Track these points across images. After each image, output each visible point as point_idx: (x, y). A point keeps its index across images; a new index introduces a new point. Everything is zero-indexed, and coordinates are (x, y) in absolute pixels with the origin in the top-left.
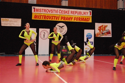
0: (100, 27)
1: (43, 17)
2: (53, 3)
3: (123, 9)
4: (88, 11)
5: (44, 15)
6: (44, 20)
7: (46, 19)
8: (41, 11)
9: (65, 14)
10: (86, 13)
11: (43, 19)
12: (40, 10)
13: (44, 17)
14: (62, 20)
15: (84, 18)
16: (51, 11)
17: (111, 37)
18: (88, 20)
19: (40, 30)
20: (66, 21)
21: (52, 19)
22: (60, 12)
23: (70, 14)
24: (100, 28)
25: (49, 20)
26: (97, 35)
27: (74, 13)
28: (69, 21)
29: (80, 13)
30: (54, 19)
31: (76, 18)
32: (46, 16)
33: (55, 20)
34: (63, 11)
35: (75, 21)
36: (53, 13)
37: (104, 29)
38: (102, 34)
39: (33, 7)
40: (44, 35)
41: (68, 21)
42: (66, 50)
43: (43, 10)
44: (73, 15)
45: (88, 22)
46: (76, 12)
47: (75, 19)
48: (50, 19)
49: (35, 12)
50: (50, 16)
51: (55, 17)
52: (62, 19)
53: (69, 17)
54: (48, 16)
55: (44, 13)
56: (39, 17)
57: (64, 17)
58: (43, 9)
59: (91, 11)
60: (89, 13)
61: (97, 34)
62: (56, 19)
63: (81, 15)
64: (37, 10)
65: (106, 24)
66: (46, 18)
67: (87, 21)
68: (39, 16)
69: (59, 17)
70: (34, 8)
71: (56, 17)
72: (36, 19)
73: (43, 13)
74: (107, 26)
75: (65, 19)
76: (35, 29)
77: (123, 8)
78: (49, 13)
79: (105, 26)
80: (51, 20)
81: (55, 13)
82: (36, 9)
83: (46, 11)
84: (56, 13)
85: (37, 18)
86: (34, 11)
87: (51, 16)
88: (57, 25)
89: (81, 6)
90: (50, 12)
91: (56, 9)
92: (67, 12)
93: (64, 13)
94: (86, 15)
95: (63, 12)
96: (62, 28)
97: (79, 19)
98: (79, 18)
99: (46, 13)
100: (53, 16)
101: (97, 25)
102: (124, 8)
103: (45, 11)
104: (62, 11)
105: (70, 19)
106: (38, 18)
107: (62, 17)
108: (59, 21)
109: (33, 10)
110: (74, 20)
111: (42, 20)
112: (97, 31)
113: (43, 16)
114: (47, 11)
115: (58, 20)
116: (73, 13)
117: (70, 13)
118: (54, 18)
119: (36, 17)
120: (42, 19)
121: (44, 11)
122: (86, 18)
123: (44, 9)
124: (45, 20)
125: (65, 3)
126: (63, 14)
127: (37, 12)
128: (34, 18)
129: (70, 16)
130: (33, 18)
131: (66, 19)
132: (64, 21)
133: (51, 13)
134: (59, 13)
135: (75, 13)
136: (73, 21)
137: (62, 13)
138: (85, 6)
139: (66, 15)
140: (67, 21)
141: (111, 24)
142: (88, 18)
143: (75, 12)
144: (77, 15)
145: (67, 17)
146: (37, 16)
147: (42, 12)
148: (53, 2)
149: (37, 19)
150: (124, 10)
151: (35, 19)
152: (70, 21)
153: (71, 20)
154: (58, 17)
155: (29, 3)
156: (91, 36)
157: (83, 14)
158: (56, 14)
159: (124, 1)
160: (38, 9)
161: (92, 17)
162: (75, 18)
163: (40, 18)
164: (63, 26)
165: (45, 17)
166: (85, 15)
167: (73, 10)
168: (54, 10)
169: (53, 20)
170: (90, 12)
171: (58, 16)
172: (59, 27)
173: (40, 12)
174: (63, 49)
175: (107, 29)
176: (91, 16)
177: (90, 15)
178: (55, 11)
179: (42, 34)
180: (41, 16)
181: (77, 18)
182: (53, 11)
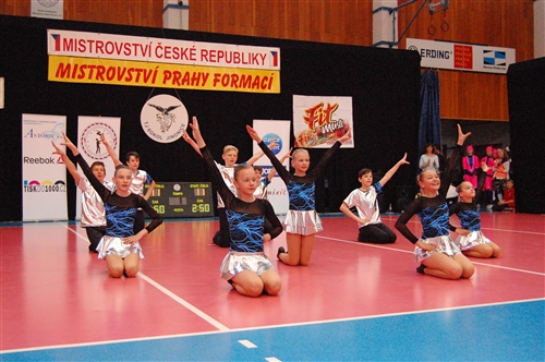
0: (312, 111)
1: (92, 71)
2: (131, 19)
3: (391, 44)
4: (267, 51)
5: (97, 63)
6: (97, 82)
7: (103, 79)
8: (82, 49)
9: (179, 61)
10: (259, 58)
11: (93, 81)
12: (78, 46)
13: (95, 71)
14: (169, 84)
15: (250, 77)
16: (123, 49)
17: (352, 146)
18: (266, 83)
19: (84, 122)
20: (182, 87)
21: (127, 80)
22: (160, 52)
23: (198, 62)
24: (312, 115)
25: (115, 82)
26: (301, 141)
27: (213, 58)
28: (195, 87)
29: (236, 57)
30: (137, 80)
31: (220, 78)
32: (104, 68)
33: (141, 83)
34: (171, 50)
35: (219, 87)
36: (132, 57)
37: (327, 118)
38: (320, 135)
39: (50, 32)
40: (98, 143)
41: (190, 87)
42: (184, 200)
43: (94, 45)
44: (209, 63)
45: (267, 91)
46: (221, 54)
47: (216, 81)
48: (120, 78)
49: (62, 52)
50: (119, 68)
51: (141, 70)
52: (169, 78)
53: (195, 74)
54: (110, 69)
55: (96, 55)
56: (78, 72)
57: (175, 73)
58: (91, 42)
59: (277, 50)
60: (270, 59)
61: (300, 136)
62: (146, 80)
63: (241, 65)
64: (69, 45)
65: (333, 100)
66: (104, 76)
67: (263, 88)
68: (76, 66)
69: (156, 72)
70: (56, 37)
71: (145, 71)
72: (65, 80)
73: (94, 54)
74: (336, 107)
75: (180, 81)
76: (62, 120)
77: (391, 41)
78: (115, 55)
79: (329, 108)
80: (123, 82)
81: (140, 57)
82: (65, 40)
83: (103, 49)
84: (144, 55)
85: (68, 77)
86: (58, 48)
87: (125, 69)
88: (149, 102)
89: (238, 31)
90: (122, 52)
91: (143, 41)
92: (188, 53)
93: (176, 56)
94: (260, 66)
95: (172, 53)
96: (166, 113)
97: (231, 79)
98: (234, 75)
99: (106, 56)
100: (132, 69)
101: (301, 104)
102: (397, 40)
103: (100, 48)
104: (168, 50)
105: (198, 79)
106: (73, 77)
107: (166, 72)
109: (51, 42)
110: (215, 85)
111: (90, 81)
112: (301, 127)
113: (92, 67)
114: (110, 48)
115: (153, 82)
116: (208, 57)
117: (198, 56)
118: (134, 74)
119: (63, 69)
120: (90, 77)
121: (97, 47)
122: (258, 78)
123: (97, 42)
124: (100, 82)
125: (176, 19)
126: (172, 61)
127: (70, 53)
128: (57, 76)
129: (198, 70)
130: (52, 77)
131: (184, 81)
132: (176, 86)
133: (122, 56)
134: (154, 58)
135: (219, 57)
136: (209, 86)
137: (168, 55)
138: (252, 33)
139: (183, 66)
140: (185, 87)
141: (350, 99)
142: (266, 78)
143: (216, 54)
144: (223, 67)
145: (187, 74)
146: (69, 66)
147: (87, 54)
148: (130, 14)
149: (70, 80)
150: (395, 47)
151: (59, 79)
152: (200, 88)
153: (203, 85)
154: (151, 71)
155: (32, 15)
156: (280, 144)
157: (246, 60)
158: (144, 59)
159: (396, 14)
160: (71, 40)
161: (281, 72)
162: (216, 75)
163: (80, 77)
164: (172, 108)
165: (101, 70)
166: (255, 66)
167: (209, 46)
168: (136, 45)
169: (133, 83)
170: (274, 54)
171: (153, 67)
172: (158, 112)
173: (78, 54)
174: (175, 194)
175: (335, 117)
176: (278, 67)
177: (275, 64)
178: (139, 48)
179: (92, 138)
180: (85, 66)
181: (225, 75)
182: (132, 48)
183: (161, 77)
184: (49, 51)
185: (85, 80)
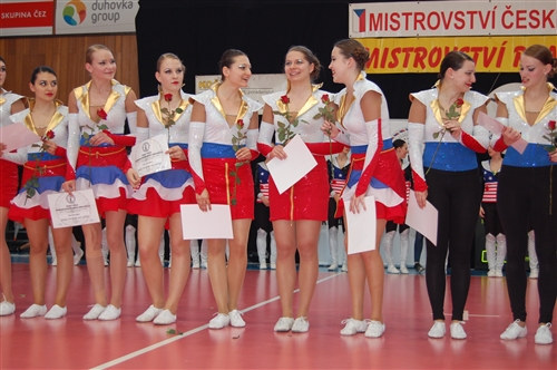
1: (407, 57)
5: (415, 44)
6: (415, 70)
7: (423, 67)
8: (395, 25)
9: (540, 30)
11: (411, 69)
12: (390, 22)
13: (413, 55)
16: (453, 21)
22: (510, 19)
32: (425, 50)
33: (481, 68)
34: (526, 15)
36: (466, 31)
39: (353, 7)
43: (411, 18)
49: (367, 33)
50: (447, 48)
51: (480, 49)
54: (435, 49)
55: (414, 33)
56: (390, 59)
58: (407, 15)
62: (487, 64)
64: (377, 22)
66: (426, 61)
68: (386, 50)
69: (503, 50)
70: (361, 13)
71: (486, 49)
72: (371, 70)
73: (411, 32)
78: (442, 31)
81: (478, 29)
82: (372, 16)
83: (425, 23)
84: (484, 26)
85: (375, 66)
86: (362, 29)
87: (456, 48)
90: (452, 25)
91: (484, 5)
92: (553, 17)
93: (535, 23)
95: (529, 20)
99: (429, 32)
100: (467, 48)
103: (420, 22)
104: (521, 15)
106: (383, 66)
107: (518, 49)
108: (502, 74)
109: (354, 20)
111: (406, 71)
113: (407, 50)
114: (434, 25)
115: (498, 65)
120: (405, 65)
121: (416, 21)
123: (416, 14)
124: (419, 70)
126: (529, 31)
127: (378, 33)
133: (452, 31)
134: (500, 30)
137: (521, 23)
146: (376, 51)
147: (401, 32)
149: (379, 71)
154: (495, 49)
158: (485, 32)
160: (380, 15)
163: (391, 65)
165: (421, 53)
168: (472, 13)
171: (498, 43)
173: (390, 33)
178: (476, 17)
180: (398, 50)
182: (467, 18)
183: (509, 56)
184: (351, 33)
185: (399, 69)
